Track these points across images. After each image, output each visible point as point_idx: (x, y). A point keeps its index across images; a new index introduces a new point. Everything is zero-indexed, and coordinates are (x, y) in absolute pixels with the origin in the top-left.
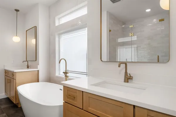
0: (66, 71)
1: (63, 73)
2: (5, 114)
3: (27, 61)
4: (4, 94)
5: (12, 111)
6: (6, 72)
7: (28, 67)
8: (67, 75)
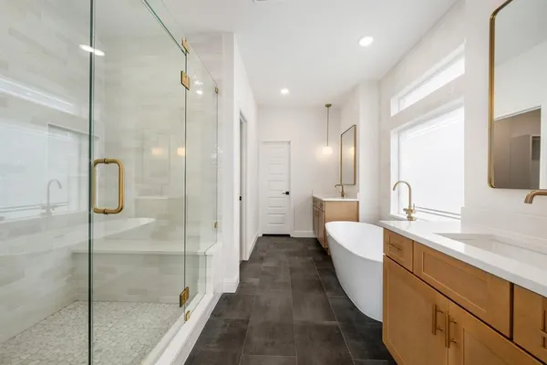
0: (410, 206)
1: (404, 210)
2: (311, 258)
3: (341, 185)
4: (311, 231)
5: (320, 258)
6: (315, 200)
7: (343, 196)
8: (413, 215)
